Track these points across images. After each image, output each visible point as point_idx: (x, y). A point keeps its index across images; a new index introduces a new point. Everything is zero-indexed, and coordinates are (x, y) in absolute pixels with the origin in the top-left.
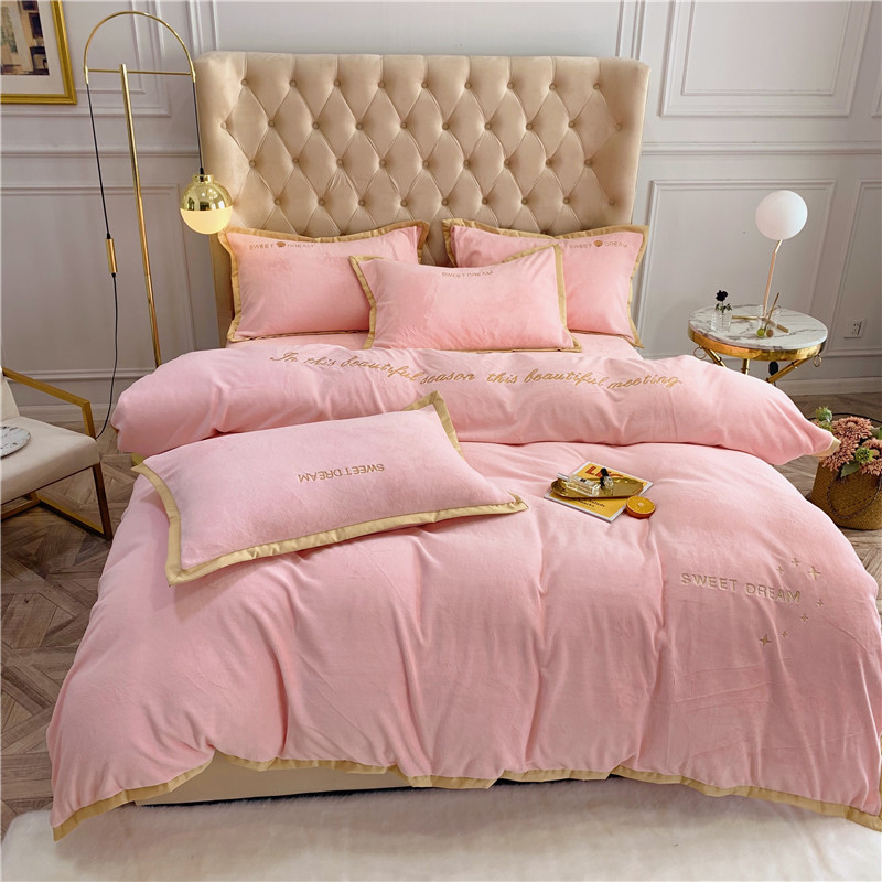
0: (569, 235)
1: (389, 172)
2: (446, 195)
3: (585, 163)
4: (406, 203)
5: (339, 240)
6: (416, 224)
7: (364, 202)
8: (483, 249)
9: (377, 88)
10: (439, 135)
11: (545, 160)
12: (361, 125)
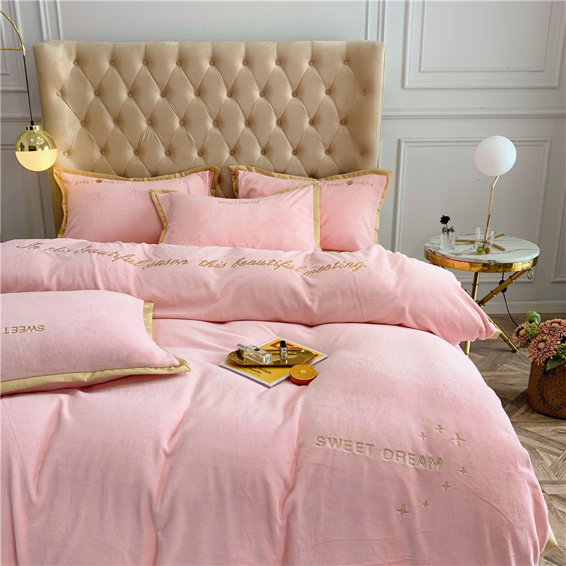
0: (329, 178)
1: (186, 128)
2: (232, 147)
3: (341, 123)
4: (202, 153)
5: (149, 180)
6: (209, 169)
7: (169, 153)
8: (258, 187)
9: (175, 65)
10: (224, 101)
11: (308, 120)
12: (165, 94)
